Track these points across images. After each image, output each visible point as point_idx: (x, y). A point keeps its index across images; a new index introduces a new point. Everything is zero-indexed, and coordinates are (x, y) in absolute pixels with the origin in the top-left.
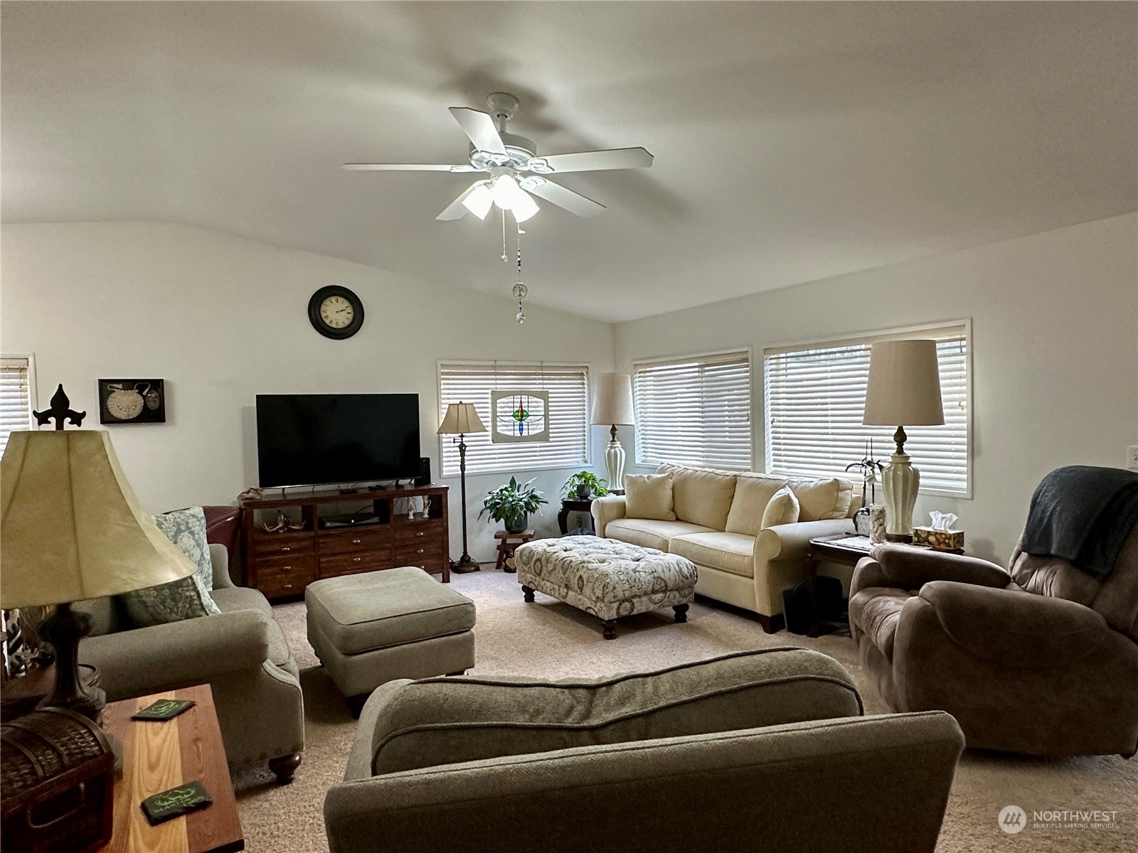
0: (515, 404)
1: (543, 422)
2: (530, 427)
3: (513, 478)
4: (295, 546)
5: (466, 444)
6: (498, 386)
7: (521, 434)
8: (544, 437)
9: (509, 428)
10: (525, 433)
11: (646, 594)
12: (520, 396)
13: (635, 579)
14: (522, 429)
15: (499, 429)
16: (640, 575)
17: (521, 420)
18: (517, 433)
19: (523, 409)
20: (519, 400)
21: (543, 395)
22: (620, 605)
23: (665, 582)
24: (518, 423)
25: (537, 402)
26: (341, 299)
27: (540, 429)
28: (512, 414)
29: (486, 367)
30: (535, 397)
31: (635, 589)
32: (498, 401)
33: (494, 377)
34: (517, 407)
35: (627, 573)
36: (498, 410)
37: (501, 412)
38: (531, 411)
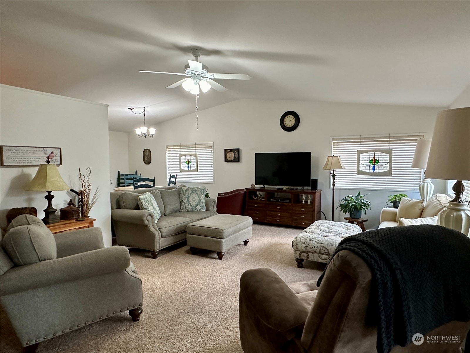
0: (371, 157)
1: (388, 166)
2: (379, 168)
3: (360, 192)
4: (260, 205)
5: (336, 174)
6: (361, 148)
7: (374, 171)
8: (388, 173)
9: (367, 168)
10: (376, 171)
11: (316, 253)
12: (374, 152)
13: (309, 244)
14: (374, 169)
15: (360, 169)
16: (312, 242)
17: (374, 164)
18: (371, 171)
19: (376, 159)
20: (374, 154)
21: (390, 152)
22: (301, 253)
23: (328, 250)
24: (372, 166)
25: (384, 155)
26: (291, 116)
27: (386, 169)
28: (369, 161)
29: (355, 139)
30: (383, 152)
31: (308, 248)
32: (361, 155)
33: (359, 143)
34: (372, 158)
35: (306, 240)
36: (361, 159)
37: (362, 160)
38: (380, 160)
